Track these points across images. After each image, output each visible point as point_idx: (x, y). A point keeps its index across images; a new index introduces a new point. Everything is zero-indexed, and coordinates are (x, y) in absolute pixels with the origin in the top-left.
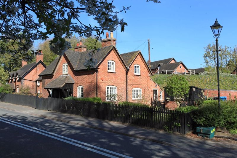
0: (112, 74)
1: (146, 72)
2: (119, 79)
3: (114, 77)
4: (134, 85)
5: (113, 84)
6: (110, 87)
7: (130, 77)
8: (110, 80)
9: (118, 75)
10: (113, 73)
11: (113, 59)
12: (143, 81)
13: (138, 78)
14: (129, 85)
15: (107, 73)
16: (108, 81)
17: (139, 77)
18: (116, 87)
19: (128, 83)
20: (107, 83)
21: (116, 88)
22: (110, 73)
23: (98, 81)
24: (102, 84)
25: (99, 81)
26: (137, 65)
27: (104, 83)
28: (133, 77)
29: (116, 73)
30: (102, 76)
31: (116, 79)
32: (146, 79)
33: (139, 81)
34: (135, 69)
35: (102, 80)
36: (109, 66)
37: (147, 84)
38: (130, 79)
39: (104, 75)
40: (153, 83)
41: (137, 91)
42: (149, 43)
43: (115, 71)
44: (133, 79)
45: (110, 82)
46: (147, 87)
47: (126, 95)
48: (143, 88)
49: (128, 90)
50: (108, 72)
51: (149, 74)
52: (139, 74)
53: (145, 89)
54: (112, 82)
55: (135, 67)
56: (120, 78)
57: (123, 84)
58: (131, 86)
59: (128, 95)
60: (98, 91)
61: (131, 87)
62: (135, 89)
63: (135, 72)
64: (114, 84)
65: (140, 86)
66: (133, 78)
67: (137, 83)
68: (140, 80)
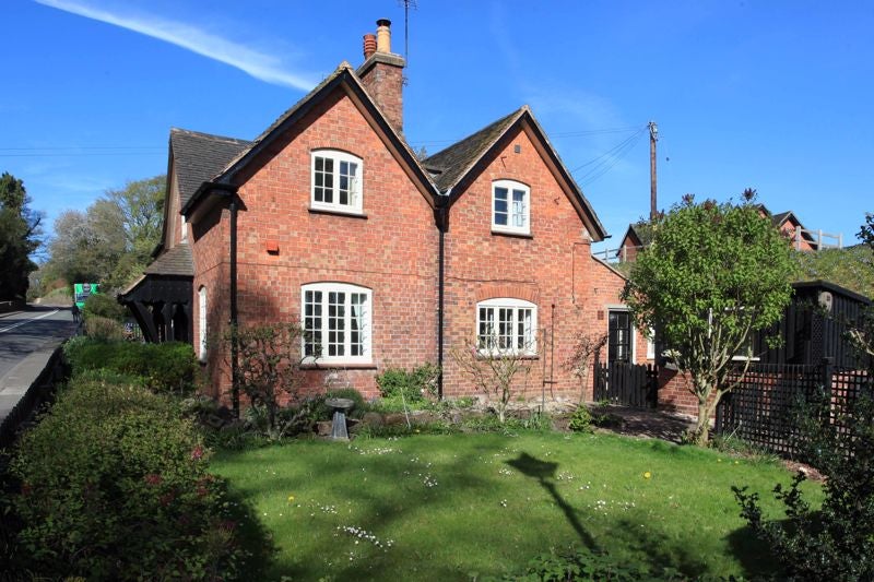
0: (341, 221)
1: (568, 221)
2: (388, 252)
3: (351, 240)
4: (492, 285)
5: (344, 273)
6: (326, 289)
7: (464, 242)
8: (325, 251)
9: (380, 228)
10: (349, 220)
11: (350, 143)
12: (548, 266)
13: (514, 251)
14: (456, 284)
15: (307, 217)
16: (313, 256)
17: (523, 243)
18: (368, 292)
19: (449, 273)
20: (305, 271)
21: (369, 298)
22: (324, 219)
23: (240, 256)
24: (273, 273)
25: (251, 256)
26: (511, 186)
27: (285, 270)
28: (486, 244)
29: (364, 218)
30: (273, 231)
31: (371, 250)
32: (568, 255)
33: (520, 264)
34: (501, 206)
35: (274, 253)
36: (324, 180)
37: (568, 279)
38: (463, 256)
39: (283, 227)
40: (609, 279)
41: (505, 314)
42: (652, 138)
43: (364, 207)
44: (486, 253)
45: (324, 262)
46: (569, 296)
47: (432, 333)
48: (549, 302)
49: (446, 307)
50: (312, 212)
51: (586, 233)
52: (526, 231)
53: (557, 303)
54: (343, 263)
55: (501, 193)
56: (392, 243)
57: (412, 279)
58: (471, 286)
59: (446, 333)
61: (471, 295)
62: (497, 304)
63: (501, 219)
64: (351, 277)
65: (527, 288)
66: (486, 248)
67: (508, 276)
68: (527, 261)
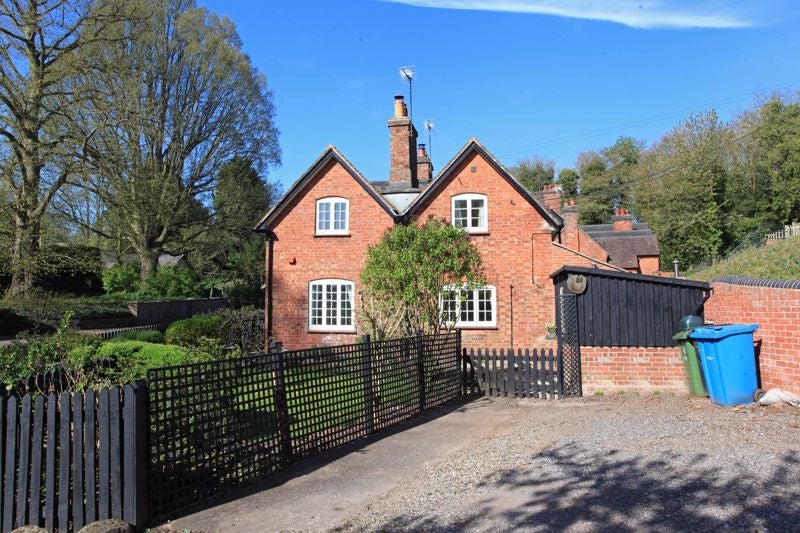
0: (334, 240)
1: (527, 217)
3: (340, 251)
5: (335, 273)
6: (324, 283)
8: (323, 260)
9: (359, 242)
10: (339, 239)
11: (340, 191)
12: (505, 255)
15: (312, 240)
16: (316, 263)
17: (480, 239)
18: (352, 284)
20: (311, 273)
21: (353, 287)
22: (324, 240)
23: (275, 267)
24: (293, 276)
25: (280, 266)
26: (469, 198)
27: (298, 273)
29: (350, 236)
30: (293, 251)
31: (353, 257)
32: (527, 245)
34: (461, 214)
35: (293, 263)
36: (325, 216)
39: (299, 248)
41: (466, 294)
43: (350, 229)
45: (323, 266)
46: (529, 277)
48: (507, 283)
50: (317, 237)
51: (546, 225)
52: (482, 229)
53: (515, 284)
54: (335, 266)
55: (461, 204)
60: (274, 296)
64: (341, 274)
